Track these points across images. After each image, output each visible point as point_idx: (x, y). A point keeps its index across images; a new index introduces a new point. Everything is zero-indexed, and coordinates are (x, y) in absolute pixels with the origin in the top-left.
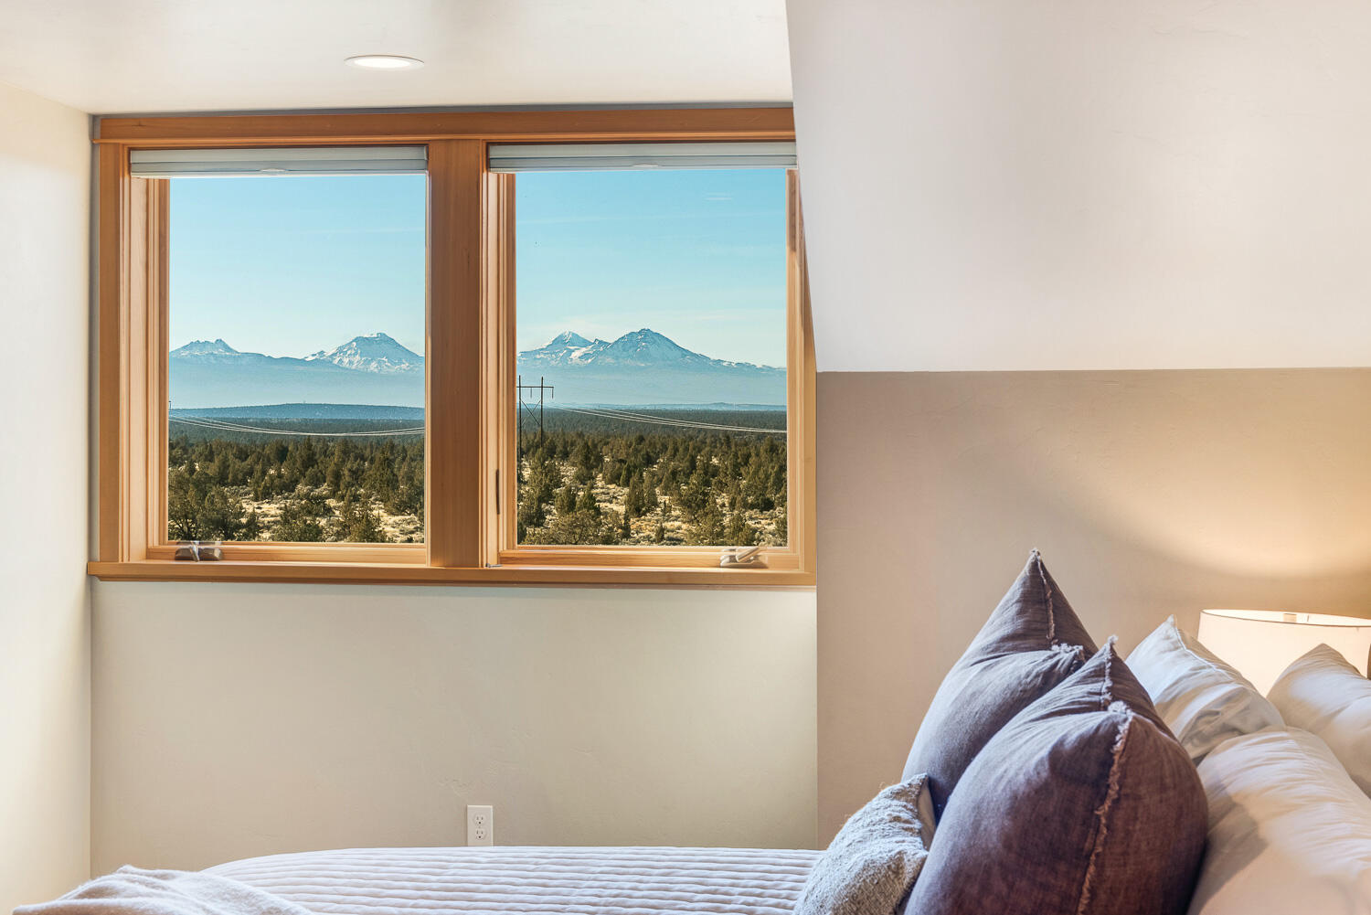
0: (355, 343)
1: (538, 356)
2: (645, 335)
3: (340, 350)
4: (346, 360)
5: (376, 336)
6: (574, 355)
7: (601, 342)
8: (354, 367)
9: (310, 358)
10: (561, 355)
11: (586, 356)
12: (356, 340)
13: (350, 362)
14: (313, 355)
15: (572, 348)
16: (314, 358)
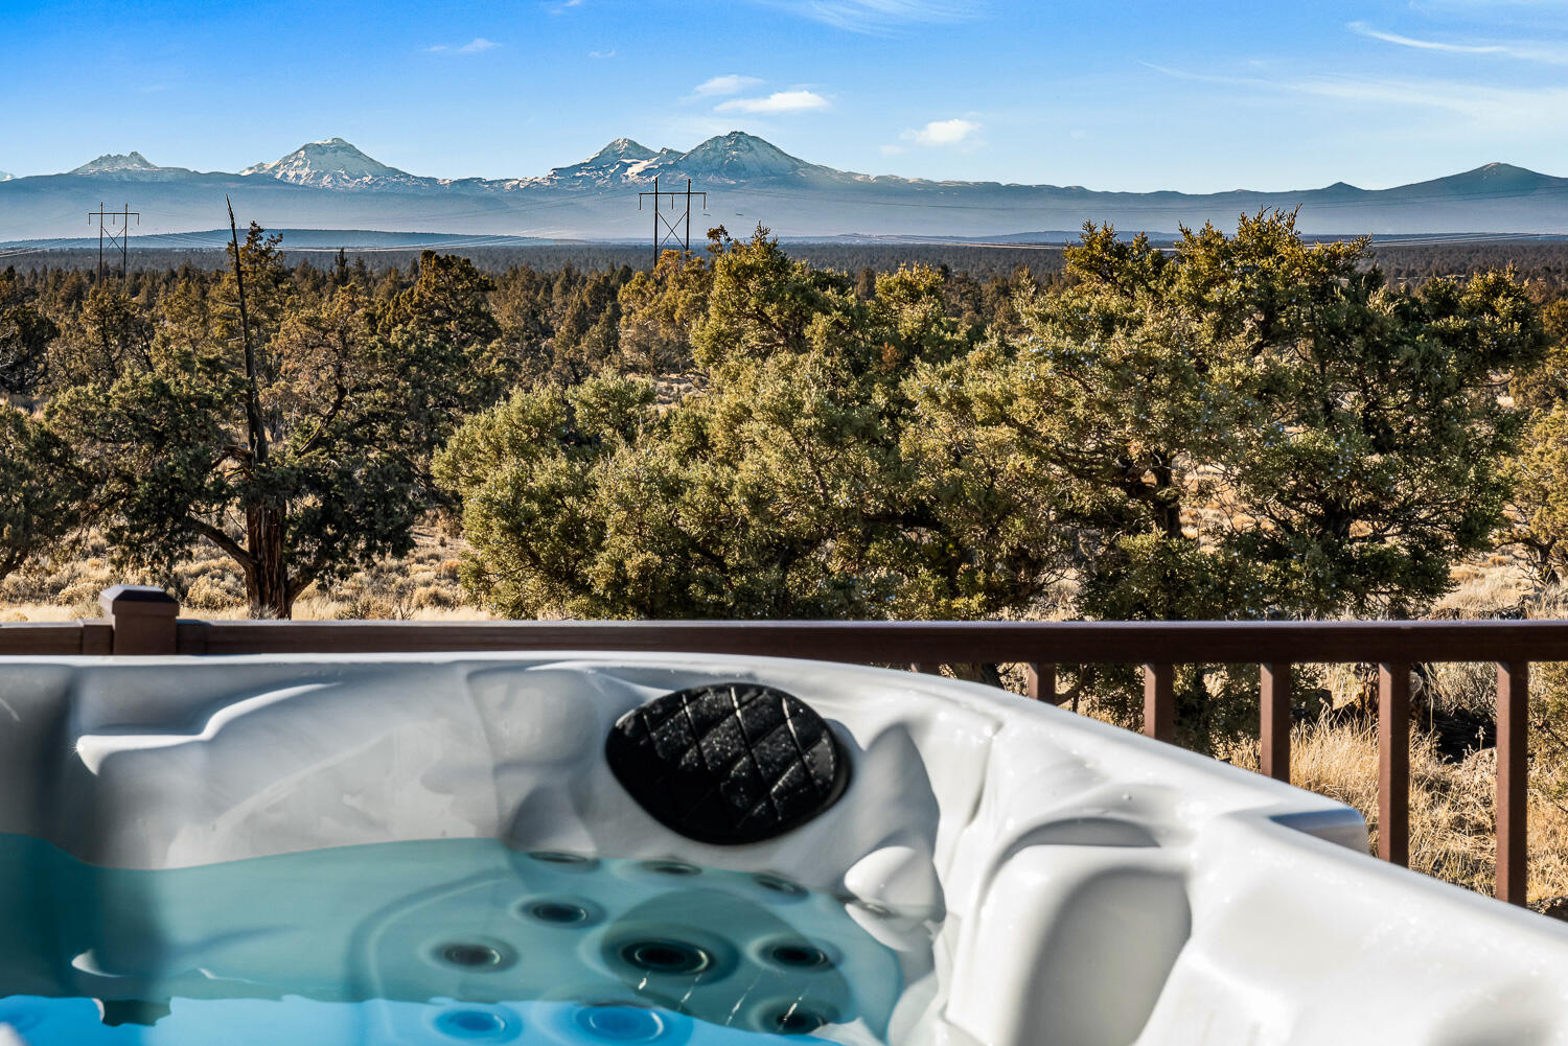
0: (303, 152)
1: (578, 174)
2: (738, 141)
3: (286, 161)
4: (292, 174)
5: (329, 141)
6: (630, 170)
7: (670, 152)
8: (301, 182)
9: (247, 173)
10: (612, 171)
11: (647, 172)
12: (305, 148)
13: (298, 177)
14: (250, 169)
15: (628, 161)
16: (250, 172)
